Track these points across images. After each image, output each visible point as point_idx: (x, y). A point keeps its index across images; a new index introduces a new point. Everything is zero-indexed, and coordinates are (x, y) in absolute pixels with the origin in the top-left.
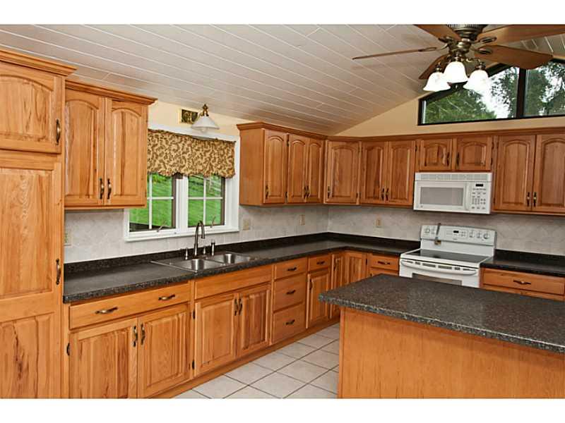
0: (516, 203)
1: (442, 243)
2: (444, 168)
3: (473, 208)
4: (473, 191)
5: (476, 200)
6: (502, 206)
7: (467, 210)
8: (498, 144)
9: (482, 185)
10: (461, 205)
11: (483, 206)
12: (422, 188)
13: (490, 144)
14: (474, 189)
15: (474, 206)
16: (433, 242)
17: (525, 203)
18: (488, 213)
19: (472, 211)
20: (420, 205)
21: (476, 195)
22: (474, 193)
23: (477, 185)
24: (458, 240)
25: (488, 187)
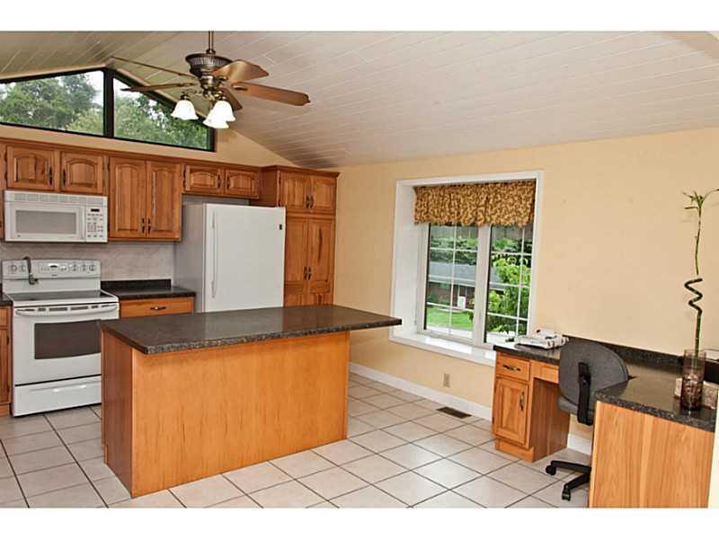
0: (131, 230)
1: (39, 281)
2: (46, 187)
3: (89, 236)
4: (87, 217)
5: (93, 227)
6: (117, 234)
7: (82, 239)
8: (109, 165)
9: (97, 210)
10: (75, 233)
11: (100, 233)
12: (17, 212)
13: (100, 163)
14: (89, 215)
15: (90, 233)
16: (27, 282)
17: (140, 230)
18: (106, 241)
19: (88, 240)
20: (17, 234)
21: (92, 221)
22: (89, 219)
23: (93, 210)
24: (59, 276)
25: (104, 211)
